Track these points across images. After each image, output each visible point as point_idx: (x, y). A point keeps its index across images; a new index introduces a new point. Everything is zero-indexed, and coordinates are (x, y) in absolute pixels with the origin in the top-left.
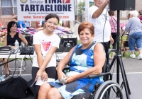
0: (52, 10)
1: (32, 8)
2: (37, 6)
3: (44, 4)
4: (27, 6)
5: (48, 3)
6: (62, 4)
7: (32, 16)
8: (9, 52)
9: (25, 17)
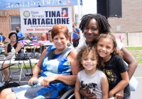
0: (52, 23)
1: (34, 21)
2: (39, 20)
3: (45, 18)
4: (29, 20)
5: (48, 17)
6: (61, 18)
7: (34, 28)
8: (5, 58)
9: (27, 30)
